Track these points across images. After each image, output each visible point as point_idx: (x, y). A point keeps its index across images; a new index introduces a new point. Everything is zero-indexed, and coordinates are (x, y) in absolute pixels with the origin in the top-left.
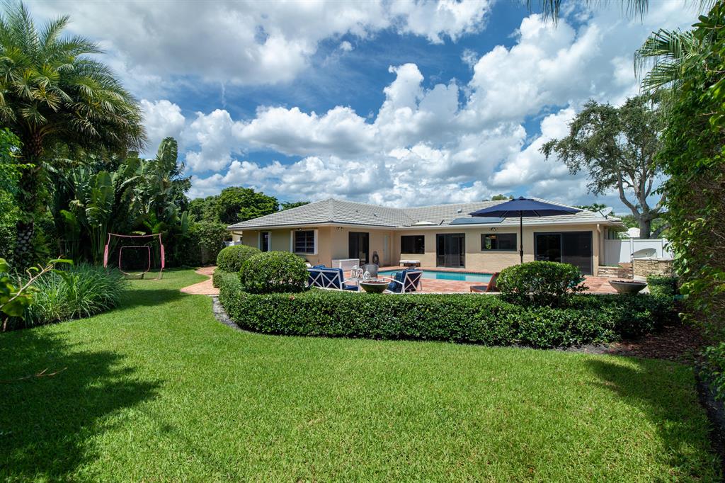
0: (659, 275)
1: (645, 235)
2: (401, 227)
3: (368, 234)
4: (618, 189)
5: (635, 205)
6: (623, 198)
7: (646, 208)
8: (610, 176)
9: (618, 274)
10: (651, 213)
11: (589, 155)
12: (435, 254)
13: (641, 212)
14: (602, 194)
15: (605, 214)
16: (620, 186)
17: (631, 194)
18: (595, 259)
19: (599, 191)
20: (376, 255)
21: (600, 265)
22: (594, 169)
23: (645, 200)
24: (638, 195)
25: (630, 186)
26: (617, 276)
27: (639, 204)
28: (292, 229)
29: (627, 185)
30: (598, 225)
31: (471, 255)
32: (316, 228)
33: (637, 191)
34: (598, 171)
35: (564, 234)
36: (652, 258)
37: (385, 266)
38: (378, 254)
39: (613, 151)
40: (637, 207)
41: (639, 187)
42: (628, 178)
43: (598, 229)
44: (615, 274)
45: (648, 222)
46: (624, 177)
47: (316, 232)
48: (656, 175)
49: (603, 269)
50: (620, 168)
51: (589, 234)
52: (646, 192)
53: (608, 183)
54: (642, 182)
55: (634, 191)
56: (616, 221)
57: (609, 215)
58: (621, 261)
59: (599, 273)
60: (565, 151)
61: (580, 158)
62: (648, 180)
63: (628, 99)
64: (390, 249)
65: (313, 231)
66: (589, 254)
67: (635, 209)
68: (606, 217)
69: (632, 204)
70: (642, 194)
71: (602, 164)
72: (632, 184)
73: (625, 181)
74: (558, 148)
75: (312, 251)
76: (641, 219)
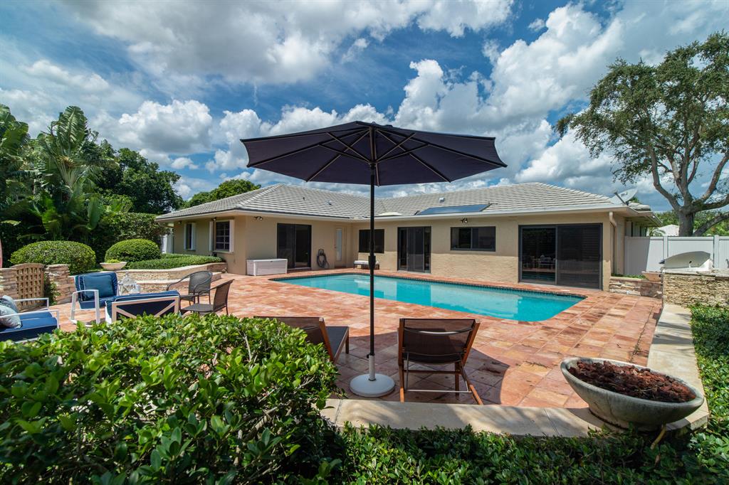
0: (717, 306)
1: (687, 232)
2: (356, 218)
3: (310, 226)
4: (651, 174)
5: (673, 194)
6: (657, 185)
7: (688, 198)
8: (642, 160)
9: (641, 290)
10: (694, 204)
11: (615, 130)
12: (396, 252)
13: (681, 203)
14: (632, 182)
15: (625, 199)
16: (654, 171)
17: (667, 181)
18: (607, 266)
19: (628, 178)
20: (322, 254)
21: (612, 275)
22: (620, 148)
23: (687, 186)
24: (678, 181)
25: (667, 171)
26: (639, 293)
27: (679, 193)
28: (212, 219)
29: (663, 169)
30: (611, 214)
31: (439, 255)
32: (232, 218)
33: (677, 177)
34: (627, 152)
35: (562, 227)
36: (700, 270)
37: (337, 267)
38: (325, 252)
39: (645, 126)
40: (676, 196)
41: (680, 172)
42: (666, 162)
43: (611, 218)
44: (636, 290)
45: (691, 216)
46: (660, 161)
47: (232, 222)
48: (702, 156)
49: (617, 280)
50: (656, 149)
51: (598, 228)
52: (688, 177)
53: (639, 169)
54: (684, 165)
55: (672, 177)
56: (643, 210)
57: (631, 200)
58: (648, 270)
59: (611, 287)
60: (584, 130)
61: (604, 136)
62: (692, 163)
63: (669, 53)
64: (345, 245)
65: (229, 223)
66: (597, 257)
67: (673, 199)
68: (627, 203)
69: (670, 192)
70: (683, 181)
71: (631, 142)
72: (670, 168)
73: (662, 165)
74: (576, 124)
75: (227, 247)
76: (681, 212)
